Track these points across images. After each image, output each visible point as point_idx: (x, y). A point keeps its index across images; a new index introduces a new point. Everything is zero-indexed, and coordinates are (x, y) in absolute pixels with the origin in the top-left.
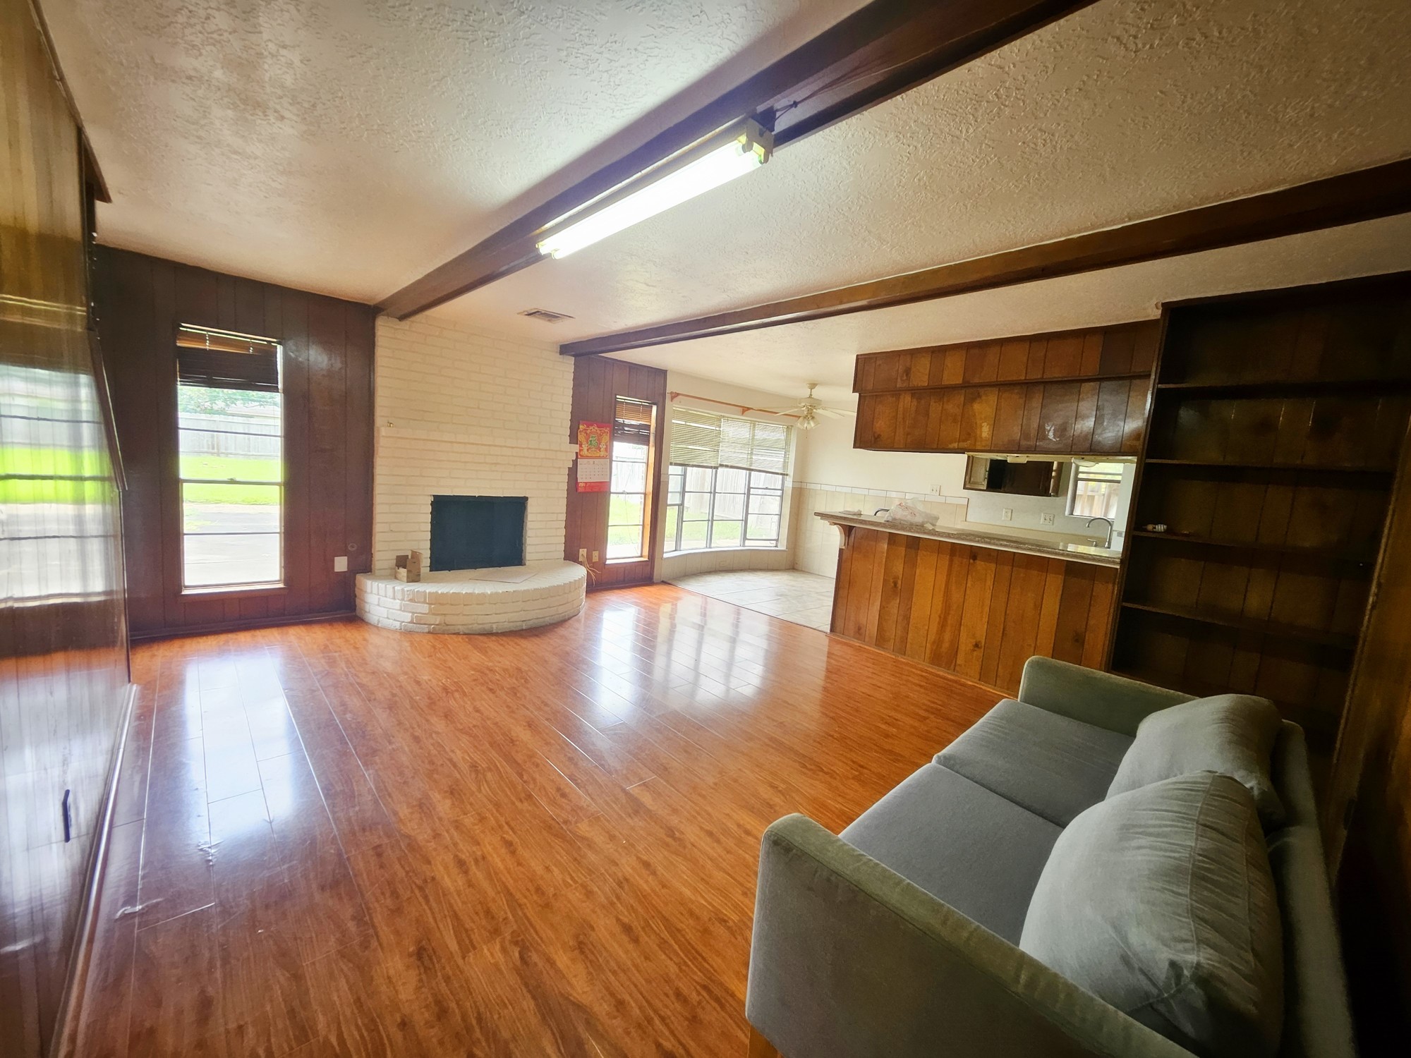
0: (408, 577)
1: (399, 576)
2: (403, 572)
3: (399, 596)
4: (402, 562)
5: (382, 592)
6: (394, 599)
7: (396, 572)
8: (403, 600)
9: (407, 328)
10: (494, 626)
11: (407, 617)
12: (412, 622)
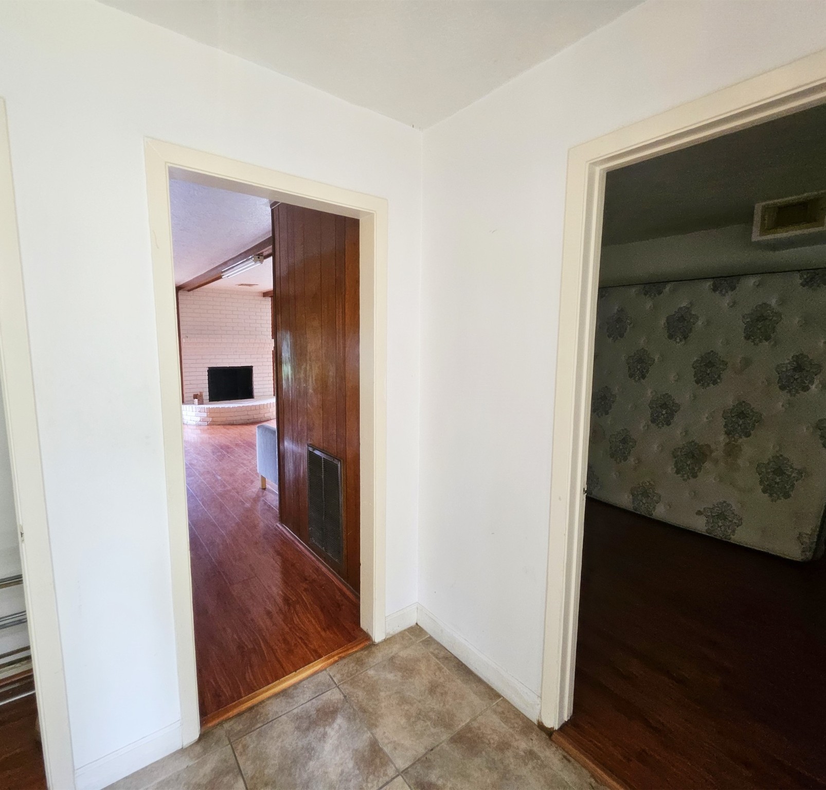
0: (198, 402)
1: (194, 403)
2: (196, 400)
3: (194, 410)
4: (195, 397)
5: (188, 409)
6: (193, 411)
7: (193, 401)
8: (196, 411)
9: (192, 294)
10: (235, 422)
11: (198, 419)
12: (200, 421)
